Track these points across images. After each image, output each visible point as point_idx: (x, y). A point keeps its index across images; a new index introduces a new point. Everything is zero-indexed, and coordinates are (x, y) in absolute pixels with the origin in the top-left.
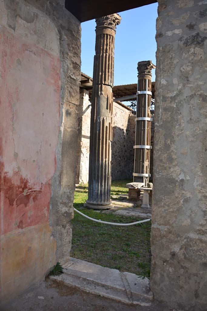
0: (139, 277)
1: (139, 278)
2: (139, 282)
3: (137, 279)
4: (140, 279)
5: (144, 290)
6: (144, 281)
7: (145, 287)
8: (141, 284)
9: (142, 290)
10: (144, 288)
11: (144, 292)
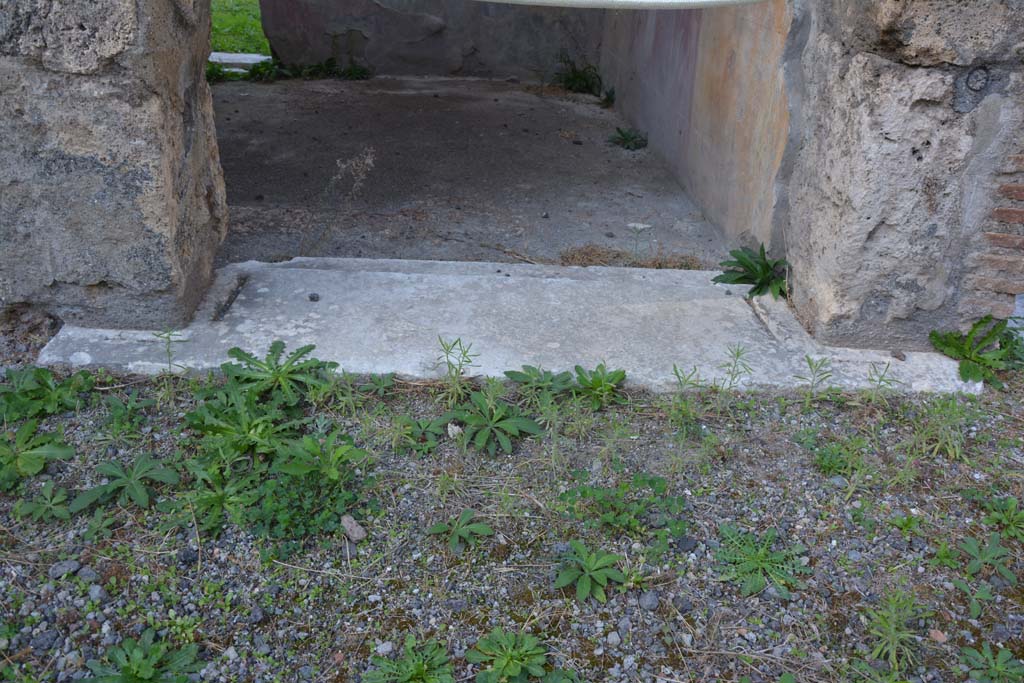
0: (311, 348)
1: (304, 342)
2: (301, 323)
3: (317, 332)
4: (299, 336)
5: (259, 285)
6: (268, 333)
7: (260, 299)
8: (283, 313)
9: (271, 285)
10: (263, 295)
11: (261, 276)
